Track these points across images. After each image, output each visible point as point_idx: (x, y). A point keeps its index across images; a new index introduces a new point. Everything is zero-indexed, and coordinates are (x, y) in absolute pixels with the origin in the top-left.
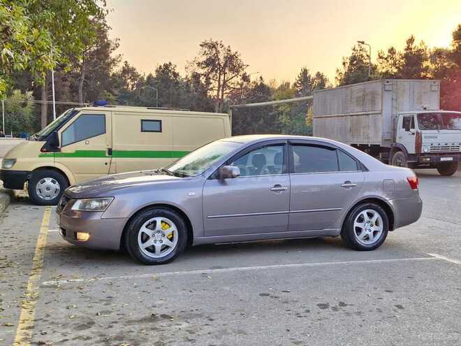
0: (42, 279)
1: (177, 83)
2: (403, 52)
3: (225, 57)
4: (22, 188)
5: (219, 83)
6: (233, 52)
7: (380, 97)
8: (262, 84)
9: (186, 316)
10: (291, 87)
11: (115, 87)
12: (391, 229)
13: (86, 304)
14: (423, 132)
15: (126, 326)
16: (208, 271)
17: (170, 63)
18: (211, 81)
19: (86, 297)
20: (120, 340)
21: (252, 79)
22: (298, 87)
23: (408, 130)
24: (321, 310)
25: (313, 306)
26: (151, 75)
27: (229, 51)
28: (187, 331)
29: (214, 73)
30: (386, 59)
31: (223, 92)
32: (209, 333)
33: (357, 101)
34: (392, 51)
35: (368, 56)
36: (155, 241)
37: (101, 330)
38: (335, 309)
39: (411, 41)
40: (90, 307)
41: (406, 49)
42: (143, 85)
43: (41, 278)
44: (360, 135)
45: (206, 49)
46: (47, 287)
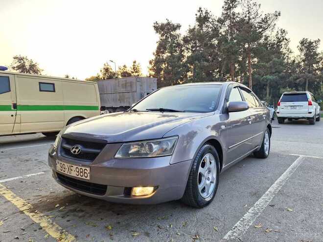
3: (29, 65)
6: (34, 63)
7: (135, 84)
30: (122, 70)
34: (125, 66)
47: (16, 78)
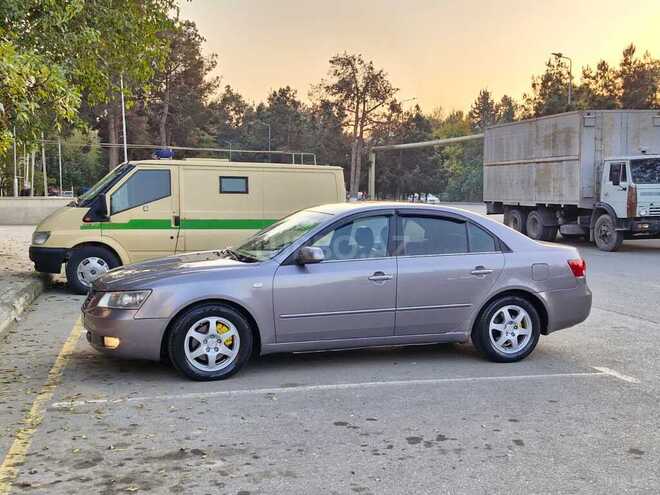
0: (54, 399)
1: (298, 116)
2: (619, 69)
3: (364, 78)
4: (59, 272)
5: (357, 116)
6: (376, 71)
7: (577, 135)
8: (418, 116)
9: (224, 452)
10: (464, 119)
11: (211, 123)
12: (545, 332)
13: (100, 435)
14: (639, 186)
15: (142, 464)
16: (277, 390)
17: (288, 87)
18: (346, 112)
19: (103, 424)
20: (127, 483)
21: (405, 108)
22: (474, 118)
23: (616, 183)
24: (409, 446)
25: (399, 441)
26: (262, 104)
27: (372, 68)
28: (219, 472)
29: (350, 101)
30: (594, 78)
31: (362, 128)
32: (246, 475)
33: (545, 141)
34: (603, 66)
35: (569, 73)
36: (208, 349)
37: (108, 470)
38: (429, 444)
39: (630, 51)
40: (103, 438)
41: (624, 65)
42: (251, 119)
43: (52, 398)
44: (549, 191)
45: (339, 67)
46: (58, 410)
47: (182, 173)
